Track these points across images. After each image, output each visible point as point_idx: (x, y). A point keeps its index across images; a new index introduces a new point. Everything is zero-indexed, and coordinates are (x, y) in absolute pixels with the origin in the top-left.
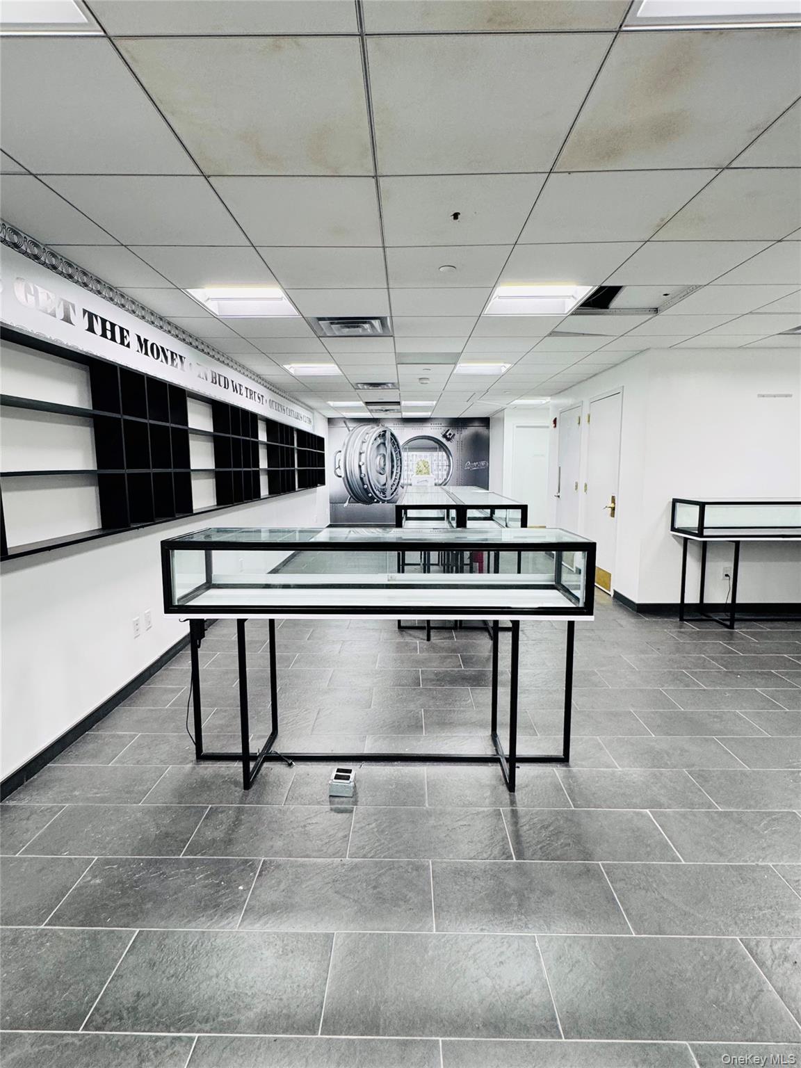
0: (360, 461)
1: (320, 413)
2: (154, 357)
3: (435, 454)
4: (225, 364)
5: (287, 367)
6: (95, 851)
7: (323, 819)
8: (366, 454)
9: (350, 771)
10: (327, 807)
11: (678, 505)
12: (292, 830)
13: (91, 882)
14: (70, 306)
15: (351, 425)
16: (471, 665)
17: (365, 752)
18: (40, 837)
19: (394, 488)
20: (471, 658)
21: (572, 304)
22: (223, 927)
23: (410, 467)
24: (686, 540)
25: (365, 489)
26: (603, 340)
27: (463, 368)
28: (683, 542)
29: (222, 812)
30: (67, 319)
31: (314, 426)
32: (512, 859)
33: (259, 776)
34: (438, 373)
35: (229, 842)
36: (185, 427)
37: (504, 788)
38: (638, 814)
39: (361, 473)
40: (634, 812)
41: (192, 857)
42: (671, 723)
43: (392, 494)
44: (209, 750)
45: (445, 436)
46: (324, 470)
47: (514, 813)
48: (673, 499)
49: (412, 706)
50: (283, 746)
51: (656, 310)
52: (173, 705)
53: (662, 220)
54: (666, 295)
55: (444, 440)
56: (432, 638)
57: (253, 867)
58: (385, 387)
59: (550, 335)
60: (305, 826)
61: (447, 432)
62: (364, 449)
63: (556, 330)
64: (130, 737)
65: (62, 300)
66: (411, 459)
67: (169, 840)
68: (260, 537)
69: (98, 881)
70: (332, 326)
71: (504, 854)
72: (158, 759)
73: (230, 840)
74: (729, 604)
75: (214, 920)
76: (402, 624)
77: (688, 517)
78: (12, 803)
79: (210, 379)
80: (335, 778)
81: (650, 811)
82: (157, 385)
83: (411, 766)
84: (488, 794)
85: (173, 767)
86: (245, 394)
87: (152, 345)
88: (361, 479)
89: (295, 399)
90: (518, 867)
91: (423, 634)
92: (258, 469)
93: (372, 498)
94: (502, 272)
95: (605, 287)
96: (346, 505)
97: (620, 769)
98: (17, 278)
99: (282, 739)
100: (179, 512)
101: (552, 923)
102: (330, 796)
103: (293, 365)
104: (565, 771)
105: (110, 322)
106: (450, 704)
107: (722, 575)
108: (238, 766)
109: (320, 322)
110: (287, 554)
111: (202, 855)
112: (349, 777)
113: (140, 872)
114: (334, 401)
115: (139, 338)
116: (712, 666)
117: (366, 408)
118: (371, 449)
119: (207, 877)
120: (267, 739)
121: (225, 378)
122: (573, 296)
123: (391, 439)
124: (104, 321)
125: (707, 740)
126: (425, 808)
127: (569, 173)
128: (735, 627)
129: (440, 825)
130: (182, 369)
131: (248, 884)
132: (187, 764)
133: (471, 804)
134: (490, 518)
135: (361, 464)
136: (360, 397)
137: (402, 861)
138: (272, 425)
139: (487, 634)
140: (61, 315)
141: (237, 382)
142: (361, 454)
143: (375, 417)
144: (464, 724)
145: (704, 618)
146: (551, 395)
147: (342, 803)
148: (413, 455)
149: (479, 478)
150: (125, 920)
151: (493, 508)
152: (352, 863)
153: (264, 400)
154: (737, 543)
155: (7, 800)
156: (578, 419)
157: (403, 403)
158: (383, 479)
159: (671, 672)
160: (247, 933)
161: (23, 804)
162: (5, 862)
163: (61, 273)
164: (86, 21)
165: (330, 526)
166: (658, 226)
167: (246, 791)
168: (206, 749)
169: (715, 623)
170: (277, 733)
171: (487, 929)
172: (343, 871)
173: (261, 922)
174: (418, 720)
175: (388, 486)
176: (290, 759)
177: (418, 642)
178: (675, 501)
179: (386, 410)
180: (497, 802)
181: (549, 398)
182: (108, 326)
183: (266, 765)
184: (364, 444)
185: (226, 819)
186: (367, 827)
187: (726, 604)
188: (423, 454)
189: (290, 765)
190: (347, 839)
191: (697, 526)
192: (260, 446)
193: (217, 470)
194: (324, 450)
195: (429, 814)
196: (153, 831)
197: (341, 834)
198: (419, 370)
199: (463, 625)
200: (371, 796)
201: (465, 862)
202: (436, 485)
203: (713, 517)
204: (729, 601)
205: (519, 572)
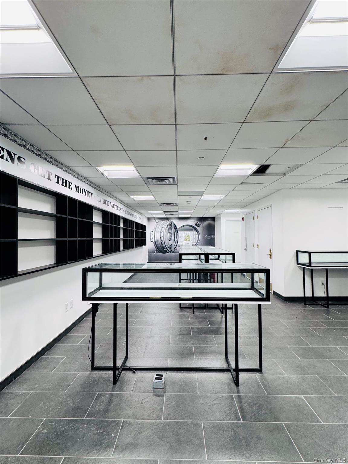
0: (161, 235)
1: (145, 216)
2: (81, 193)
3: (192, 232)
4: (108, 196)
5: (133, 197)
6: (45, 415)
7: (149, 399)
8: (164, 233)
9: (162, 376)
10: (152, 394)
11: (299, 253)
12: (136, 405)
13: (42, 432)
14: (51, 174)
15: (157, 221)
16: (213, 325)
17: (168, 366)
18: (19, 409)
19: (175, 246)
20: (213, 322)
21: (250, 172)
22: (104, 456)
23: (182, 238)
24: (304, 268)
25: (163, 247)
26: (264, 186)
27: (205, 197)
28: (302, 270)
29: (104, 396)
30: (49, 179)
31: (142, 221)
32: (241, 421)
33: (120, 378)
34: (195, 199)
35: (107, 411)
36: (92, 221)
37: (233, 385)
38: (298, 398)
39: (161, 240)
40: (296, 397)
41: (89, 419)
42: (307, 352)
43: (174, 249)
44: (97, 365)
45: (196, 225)
46: (146, 239)
47: (239, 397)
48: (297, 251)
49: (188, 344)
50: (131, 363)
51: (285, 174)
52: (81, 343)
53: (287, 139)
54: (289, 168)
55: (196, 227)
56: (195, 312)
57: (118, 424)
58: (172, 205)
59: (241, 184)
60: (142, 403)
61: (197, 223)
62: (163, 230)
63: (243, 182)
64: (62, 358)
65: (48, 171)
66: (182, 235)
67: (79, 410)
68: (120, 267)
69: (46, 431)
70: (153, 181)
71: (236, 418)
72: (74, 369)
73: (107, 410)
74: (325, 297)
75: (100, 452)
76: (181, 306)
77: (304, 258)
78: (7, 391)
79: (102, 202)
80: (156, 379)
81: (304, 397)
82: (82, 205)
83: (190, 373)
84: (227, 387)
85: (81, 374)
86: (115, 208)
87: (81, 188)
88: (161, 243)
89: (135, 210)
90: (244, 425)
91: (191, 311)
92: (119, 238)
93: (166, 251)
94: (223, 160)
95: (264, 165)
96: (155, 254)
97: (286, 375)
98: (32, 163)
99: (130, 360)
100: (88, 256)
101: (263, 455)
102: (153, 388)
103: (135, 196)
104: (261, 376)
105: (65, 180)
106: (205, 343)
107: (321, 284)
108: (111, 373)
109: (148, 179)
110: (131, 274)
111: (94, 418)
112: (162, 378)
113: (65, 426)
114: (151, 211)
115: (76, 185)
116: (321, 326)
117: (164, 214)
118: (166, 230)
119: (97, 429)
120: (123, 359)
121: (108, 201)
122: (251, 169)
123: (174, 226)
124: (63, 179)
125: (325, 361)
126: (197, 394)
127: (251, 123)
128: (330, 307)
129: (205, 403)
130: (92, 198)
131: (116, 434)
132: (87, 372)
133: (219, 392)
134: (218, 259)
135: (161, 236)
136: (161, 209)
137: (189, 422)
138: (126, 220)
139: (219, 311)
140: (47, 177)
141: (113, 203)
142: (161, 232)
143: (167, 217)
144: (212, 352)
145: (315, 303)
146: (241, 208)
147: (159, 392)
148: (183, 233)
149: (211, 242)
150: (58, 452)
151: (219, 255)
152: (165, 422)
153: (123, 210)
154: (327, 270)
155: (5, 389)
156: (253, 217)
157: (179, 211)
158: (170, 243)
159: (303, 328)
160: (116, 459)
161: (12, 391)
162: (3, 420)
163: (48, 161)
164: (72, 72)
165: (148, 262)
166: (286, 142)
167: (114, 385)
168: (96, 364)
169: (320, 306)
170: (128, 357)
171: (232, 458)
172: (161, 426)
173: (123, 453)
174: (191, 350)
175: (173, 246)
176: (134, 370)
177: (189, 314)
178: (297, 252)
179: (172, 214)
180: (230, 391)
181: (240, 209)
182: (64, 181)
183: (123, 372)
184: (162, 228)
185: (105, 400)
186: (171, 403)
187: (324, 297)
188: (187, 232)
189: (134, 372)
190: (162, 410)
191: (308, 262)
192: (121, 229)
193: (104, 239)
194: (146, 231)
195: (199, 397)
196: (72, 405)
197: (159, 408)
198: (187, 198)
199: (208, 307)
200: (172, 388)
201: (218, 422)
202: (193, 245)
203: (315, 258)
204: (326, 296)
205: (232, 282)
